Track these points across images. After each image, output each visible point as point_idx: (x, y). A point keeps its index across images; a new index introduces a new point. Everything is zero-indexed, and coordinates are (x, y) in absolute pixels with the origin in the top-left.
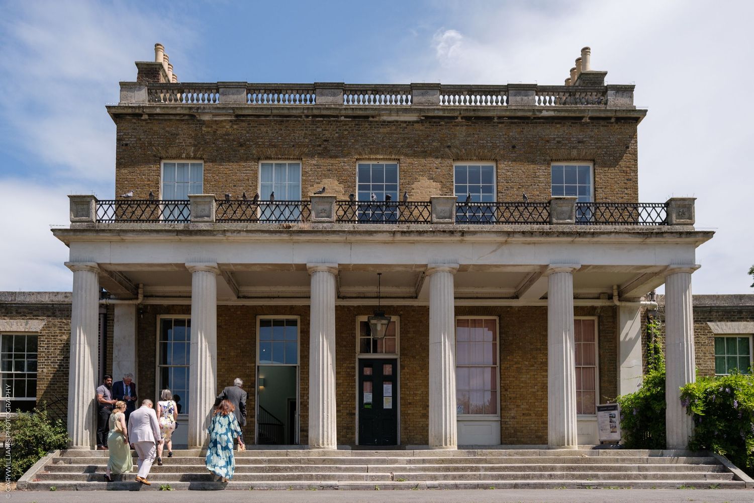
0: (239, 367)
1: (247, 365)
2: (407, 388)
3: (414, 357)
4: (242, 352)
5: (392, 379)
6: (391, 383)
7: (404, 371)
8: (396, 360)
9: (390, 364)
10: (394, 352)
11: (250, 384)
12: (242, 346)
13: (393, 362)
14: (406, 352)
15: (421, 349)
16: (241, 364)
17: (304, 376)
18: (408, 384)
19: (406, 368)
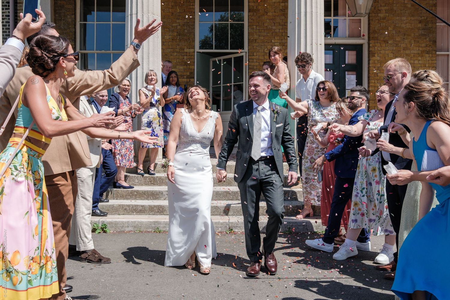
0: (175, 54)
1: (185, 50)
2: (378, 80)
3: (386, 42)
4: (179, 35)
5: (357, 68)
6: (355, 73)
7: (374, 58)
8: (361, 45)
9: (354, 51)
10: (359, 36)
11: (188, 74)
12: (179, 27)
13: (358, 48)
14: (376, 35)
15: (394, 32)
16: (178, 50)
17: (252, 64)
18: (379, 74)
19: (376, 55)
